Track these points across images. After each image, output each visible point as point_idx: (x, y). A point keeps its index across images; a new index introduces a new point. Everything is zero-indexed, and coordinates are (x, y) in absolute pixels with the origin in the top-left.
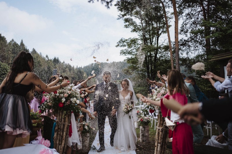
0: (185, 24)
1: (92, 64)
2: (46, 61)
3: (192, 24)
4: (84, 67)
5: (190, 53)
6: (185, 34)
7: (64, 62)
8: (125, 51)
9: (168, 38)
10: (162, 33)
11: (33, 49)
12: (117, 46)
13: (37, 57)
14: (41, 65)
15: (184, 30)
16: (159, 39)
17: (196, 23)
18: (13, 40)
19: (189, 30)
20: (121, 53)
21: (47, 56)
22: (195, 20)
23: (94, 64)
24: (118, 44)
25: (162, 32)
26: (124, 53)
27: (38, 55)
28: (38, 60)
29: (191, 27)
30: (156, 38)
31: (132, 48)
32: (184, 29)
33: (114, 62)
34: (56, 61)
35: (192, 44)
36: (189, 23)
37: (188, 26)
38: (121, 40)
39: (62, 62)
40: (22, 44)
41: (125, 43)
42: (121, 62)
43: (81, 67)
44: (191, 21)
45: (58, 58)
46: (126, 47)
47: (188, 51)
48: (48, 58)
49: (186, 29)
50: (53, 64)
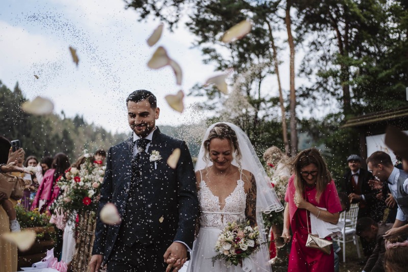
0: (307, 60)
2: (61, 121)
3: (319, 61)
6: (306, 76)
7: (93, 124)
8: (203, 105)
10: (268, 74)
12: (188, 96)
14: (51, 128)
15: (305, 70)
17: (326, 58)
19: (314, 70)
21: (62, 112)
22: (324, 54)
24: (190, 92)
25: (268, 72)
28: (47, 119)
29: (317, 64)
32: (306, 67)
34: (79, 121)
35: (319, 95)
36: (314, 58)
38: (197, 85)
40: (17, 90)
44: (317, 54)
45: (82, 116)
46: (204, 98)
47: (311, 107)
48: (65, 116)
49: (309, 69)
50: (73, 127)
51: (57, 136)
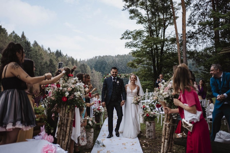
0: (193, 16)
1: (96, 57)
2: (48, 54)
3: (200, 16)
4: (87, 61)
5: (198, 46)
6: (192, 25)
7: (67, 55)
8: (130, 44)
9: (175, 30)
10: (169, 25)
11: (35, 41)
12: (122, 39)
13: (39, 50)
14: (43, 58)
15: (192, 22)
16: (165, 31)
17: (204, 14)
18: (14, 32)
19: (197, 21)
20: (126, 46)
21: (49, 49)
22: (203, 11)
23: (98, 57)
24: (123, 36)
25: (169, 23)
26: (129, 46)
27: (40, 47)
28: (40, 53)
29: (199, 18)
30: (163, 30)
31: (138, 41)
32: (192, 20)
33: (118, 55)
34: (58, 54)
35: (200, 37)
36: (197, 14)
37: (196, 17)
38: (126, 32)
39: (65, 55)
40: (23, 36)
41: (130, 36)
42: (126, 55)
43: (84, 60)
44: (199, 12)
45: (60, 51)
46: (131, 40)
47: (195, 44)
48: (50, 51)
49: (194, 21)
50: (55, 57)
51: (46, 63)
